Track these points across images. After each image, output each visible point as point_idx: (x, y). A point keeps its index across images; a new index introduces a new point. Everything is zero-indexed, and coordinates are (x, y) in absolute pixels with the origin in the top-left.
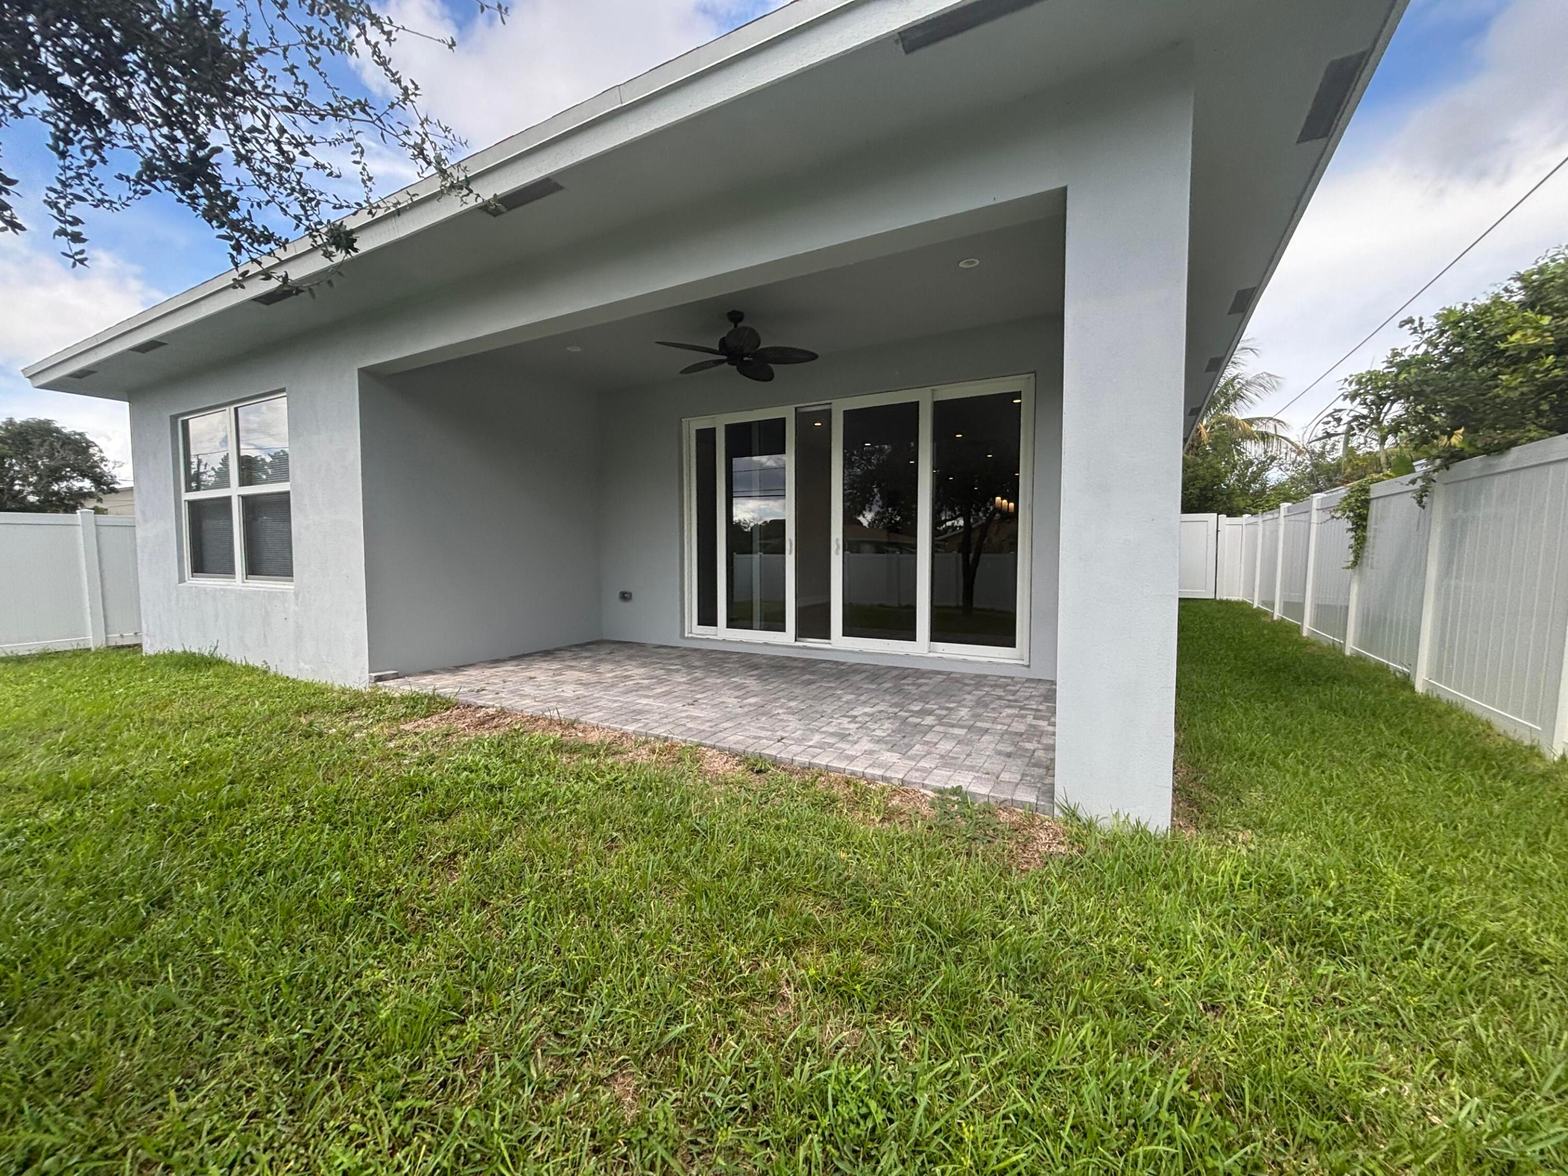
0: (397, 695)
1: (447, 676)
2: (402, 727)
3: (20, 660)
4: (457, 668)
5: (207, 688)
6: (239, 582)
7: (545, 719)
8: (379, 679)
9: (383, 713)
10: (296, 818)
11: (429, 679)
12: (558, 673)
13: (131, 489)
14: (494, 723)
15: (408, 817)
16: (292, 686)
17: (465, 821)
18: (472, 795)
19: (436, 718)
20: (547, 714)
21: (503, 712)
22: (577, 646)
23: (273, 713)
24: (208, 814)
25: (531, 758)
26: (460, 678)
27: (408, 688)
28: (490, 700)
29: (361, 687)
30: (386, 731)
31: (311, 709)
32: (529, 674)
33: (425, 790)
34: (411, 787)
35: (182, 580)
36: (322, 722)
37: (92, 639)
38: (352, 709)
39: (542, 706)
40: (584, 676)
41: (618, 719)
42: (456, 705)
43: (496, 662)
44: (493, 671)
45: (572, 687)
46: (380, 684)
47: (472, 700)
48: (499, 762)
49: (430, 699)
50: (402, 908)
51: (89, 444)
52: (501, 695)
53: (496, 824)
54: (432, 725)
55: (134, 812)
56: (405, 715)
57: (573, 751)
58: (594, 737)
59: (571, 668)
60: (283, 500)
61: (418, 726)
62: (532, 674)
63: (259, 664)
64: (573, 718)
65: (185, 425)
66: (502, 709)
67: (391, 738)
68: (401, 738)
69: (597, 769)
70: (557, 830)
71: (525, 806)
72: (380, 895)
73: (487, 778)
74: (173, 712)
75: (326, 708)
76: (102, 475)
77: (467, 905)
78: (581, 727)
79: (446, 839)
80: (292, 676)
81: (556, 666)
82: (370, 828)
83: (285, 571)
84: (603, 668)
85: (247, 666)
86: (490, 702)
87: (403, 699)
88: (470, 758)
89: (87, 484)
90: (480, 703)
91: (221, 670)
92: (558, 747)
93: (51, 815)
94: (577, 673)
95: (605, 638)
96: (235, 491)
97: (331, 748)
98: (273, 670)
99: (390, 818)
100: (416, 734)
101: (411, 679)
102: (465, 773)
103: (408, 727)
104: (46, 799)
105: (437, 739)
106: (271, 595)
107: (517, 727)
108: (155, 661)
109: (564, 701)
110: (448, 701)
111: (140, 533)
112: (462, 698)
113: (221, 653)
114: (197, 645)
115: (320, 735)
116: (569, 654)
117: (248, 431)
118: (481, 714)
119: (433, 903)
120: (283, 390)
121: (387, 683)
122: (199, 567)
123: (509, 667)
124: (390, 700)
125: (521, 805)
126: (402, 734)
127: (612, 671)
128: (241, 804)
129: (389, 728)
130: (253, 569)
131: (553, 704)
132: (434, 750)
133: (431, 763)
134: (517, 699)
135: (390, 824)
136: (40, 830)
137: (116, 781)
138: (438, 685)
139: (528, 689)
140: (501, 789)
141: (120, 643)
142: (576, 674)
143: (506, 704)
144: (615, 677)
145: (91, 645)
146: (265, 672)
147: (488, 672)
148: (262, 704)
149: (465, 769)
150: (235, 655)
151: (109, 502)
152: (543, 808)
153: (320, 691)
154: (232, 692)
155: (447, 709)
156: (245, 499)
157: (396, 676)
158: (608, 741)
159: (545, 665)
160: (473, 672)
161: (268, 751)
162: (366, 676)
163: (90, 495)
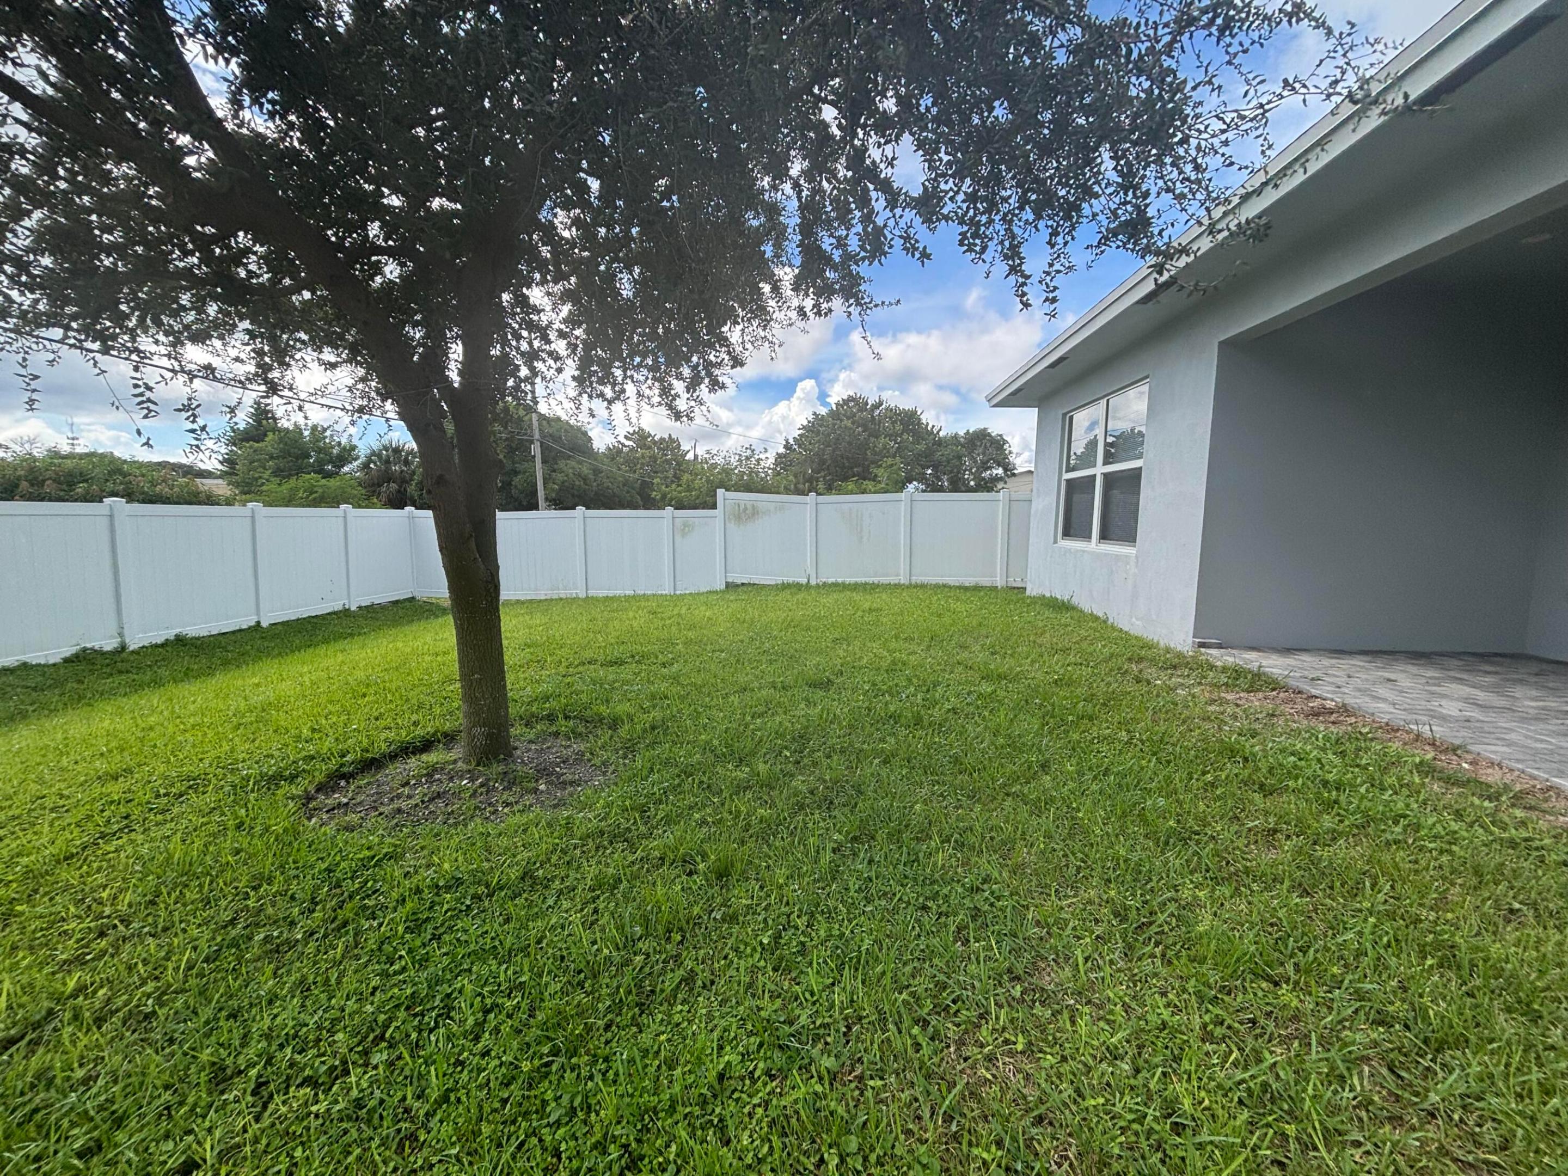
0: (1219, 664)
1: (1274, 657)
2: (1223, 695)
3: (966, 589)
4: (1287, 651)
5: (1066, 626)
6: (1094, 545)
7: (1409, 732)
8: (1202, 645)
9: (1205, 677)
10: (1129, 743)
11: (1253, 655)
12: (1438, 682)
13: (1030, 472)
14: (1332, 718)
15: (1227, 778)
16: (1125, 637)
17: (1290, 804)
18: (1300, 781)
19: (1260, 695)
20: (1414, 727)
21: (1345, 709)
22: (1474, 654)
23: (1112, 655)
24: (1070, 718)
25: (1385, 771)
26: (1290, 661)
27: (1231, 659)
28: (1328, 692)
29: (1185, 649)
30: (1207, 695)
31: (1140, 660)
32: (1387, 675)
33: (1246, 760)
34: (1232, 752)
35: (1055, 542)
36: (1150, 672)
37: (999, 582)
38: (1175, 667)
39: (1403, 715)
40: (1481, 695)
41: (1543, 766)
42: (1286, 689)
43: (1339, 652)
44: (1334, 661)
45: (1460, 705)
46: (1203, 650)
47: (1305, 687)
48: (1337, 761)
49: (1254, 675)
50: (1217, 854)
51: (1005, 442)
52: (1343, 690)
53: (1328, 821)
54: (1255, 701)
55: (1027, 701)
56: (1226, 684)
57: (1450, 781)
58: (1493, 777)
59: (1460, 681)
60: (1135, 476)
61: (1240, 698)
62: (1392, 676)
63: (1101, 614)
64: (1457, 742)
65: (1071, 418)
66: (1344, 705)
67: (1212, 702)
68: (1221, 705)
69: (1493, 815)
70: (1416, 862)
71: (1369, 820)
72: (1197, 833)
73: (1320, 772)
74: (1046, 639)
75: (1153, 661)
76: (1009, 463)
77: (1287, 883)
78: (1470, 757)
79: (1267, 813)
80: (1126, 629)
81: (1430, 673)
82: (1190, 774)
83: (1130, 537)
84: (1519, 691)
85: (1092, 614)
86: (1329, 694)
87: (1224, 669)
88: (1299, 745)
89: (1000, 471)
90: (1314, 692)
91: (1075, 614)
92: (1425, 769)
93: (986, 688)
94: (1468, 690)
95: (1530, 652)
96: (1099, 470)
97: (1158, 696)
98: (1111, 620)
99: (1209, 772)
100: (1238, 705)
101: (1234, 651)
102: (1292, 758)
103: (1230, 697)
104: (983, 678)
105: (1260, 716)
106: (1117, 558)
107: (1365, 730)
108: (1035, 600)
109: (1444, 718)
110: (1275, 681)
111: (1034, 504)
112: (1293, 683)
113: (1075, 601)
114: (1061, 594)
115: (1149, 683)
116: (1456, 662)
117: (1115, 418)
118: (1315, 704)
119: (1248, 864)
120: (1147, 377)
121: (1209, 651)
122: (1067, 533)
123: (1357, 661)
124: (1212, 667)
125: (1365, 814)
126: (1223, 702)
127: (1535, 699)
128: (1091, 719)
129: (1210, 692)
130: (1105, 536)
131: (1425, 719)
132: (1257, 726)
133: (1253, 737)
134: (1367, 699)
135: (1209, 777)
136: (980, 696)
137: (1016, 679)
138: (1264, 663)
139: (1382, 691)
140: (1338, 789)
141: (1015, 585)
142: (1466, 690)
143: (1349, 701)
144: (1543, 709)
145: (999, 585)
146: (1105, 622)
147: (1326, 662)
148: (1104, 646)
149: (1293, 754)
150: (1085, 604)
151: (1011, 482)
152: (1398, 829)
153: (1149, 646)
154: (1083, 633)
155: (1273, 690)
156: (1106, 475)
157: (1219, 646)
158: (1518, 787)
159: (1413, 669)
160: (1306, 657)
161: (1109, 684)
162: (1190, 639)
163: (1001, 479)
